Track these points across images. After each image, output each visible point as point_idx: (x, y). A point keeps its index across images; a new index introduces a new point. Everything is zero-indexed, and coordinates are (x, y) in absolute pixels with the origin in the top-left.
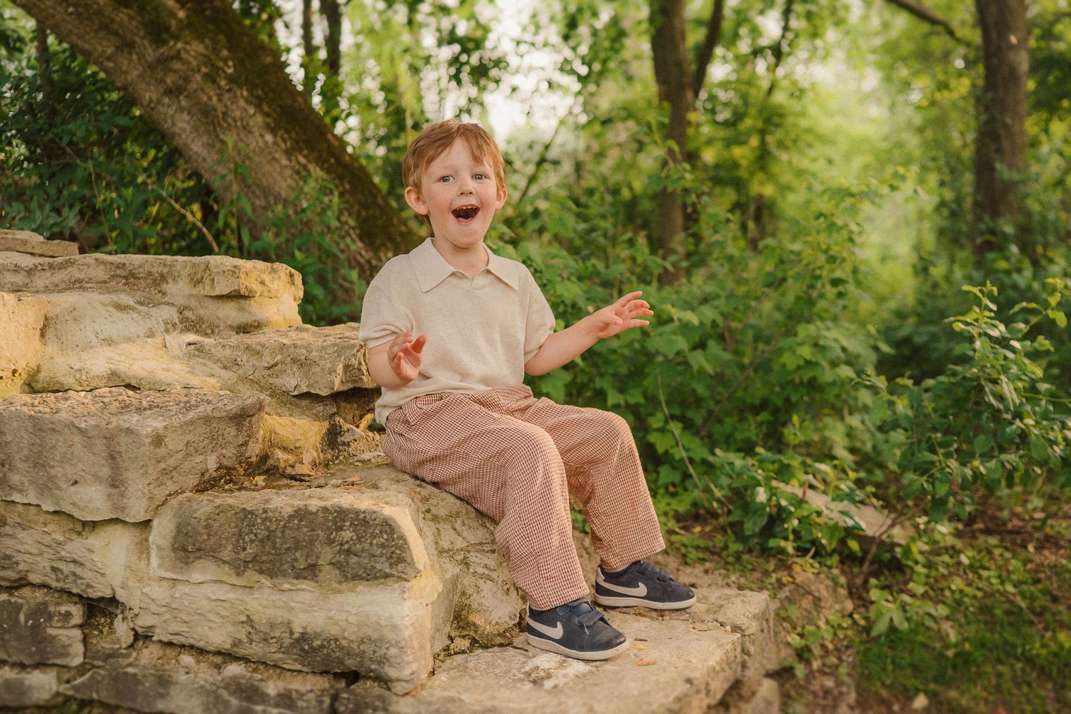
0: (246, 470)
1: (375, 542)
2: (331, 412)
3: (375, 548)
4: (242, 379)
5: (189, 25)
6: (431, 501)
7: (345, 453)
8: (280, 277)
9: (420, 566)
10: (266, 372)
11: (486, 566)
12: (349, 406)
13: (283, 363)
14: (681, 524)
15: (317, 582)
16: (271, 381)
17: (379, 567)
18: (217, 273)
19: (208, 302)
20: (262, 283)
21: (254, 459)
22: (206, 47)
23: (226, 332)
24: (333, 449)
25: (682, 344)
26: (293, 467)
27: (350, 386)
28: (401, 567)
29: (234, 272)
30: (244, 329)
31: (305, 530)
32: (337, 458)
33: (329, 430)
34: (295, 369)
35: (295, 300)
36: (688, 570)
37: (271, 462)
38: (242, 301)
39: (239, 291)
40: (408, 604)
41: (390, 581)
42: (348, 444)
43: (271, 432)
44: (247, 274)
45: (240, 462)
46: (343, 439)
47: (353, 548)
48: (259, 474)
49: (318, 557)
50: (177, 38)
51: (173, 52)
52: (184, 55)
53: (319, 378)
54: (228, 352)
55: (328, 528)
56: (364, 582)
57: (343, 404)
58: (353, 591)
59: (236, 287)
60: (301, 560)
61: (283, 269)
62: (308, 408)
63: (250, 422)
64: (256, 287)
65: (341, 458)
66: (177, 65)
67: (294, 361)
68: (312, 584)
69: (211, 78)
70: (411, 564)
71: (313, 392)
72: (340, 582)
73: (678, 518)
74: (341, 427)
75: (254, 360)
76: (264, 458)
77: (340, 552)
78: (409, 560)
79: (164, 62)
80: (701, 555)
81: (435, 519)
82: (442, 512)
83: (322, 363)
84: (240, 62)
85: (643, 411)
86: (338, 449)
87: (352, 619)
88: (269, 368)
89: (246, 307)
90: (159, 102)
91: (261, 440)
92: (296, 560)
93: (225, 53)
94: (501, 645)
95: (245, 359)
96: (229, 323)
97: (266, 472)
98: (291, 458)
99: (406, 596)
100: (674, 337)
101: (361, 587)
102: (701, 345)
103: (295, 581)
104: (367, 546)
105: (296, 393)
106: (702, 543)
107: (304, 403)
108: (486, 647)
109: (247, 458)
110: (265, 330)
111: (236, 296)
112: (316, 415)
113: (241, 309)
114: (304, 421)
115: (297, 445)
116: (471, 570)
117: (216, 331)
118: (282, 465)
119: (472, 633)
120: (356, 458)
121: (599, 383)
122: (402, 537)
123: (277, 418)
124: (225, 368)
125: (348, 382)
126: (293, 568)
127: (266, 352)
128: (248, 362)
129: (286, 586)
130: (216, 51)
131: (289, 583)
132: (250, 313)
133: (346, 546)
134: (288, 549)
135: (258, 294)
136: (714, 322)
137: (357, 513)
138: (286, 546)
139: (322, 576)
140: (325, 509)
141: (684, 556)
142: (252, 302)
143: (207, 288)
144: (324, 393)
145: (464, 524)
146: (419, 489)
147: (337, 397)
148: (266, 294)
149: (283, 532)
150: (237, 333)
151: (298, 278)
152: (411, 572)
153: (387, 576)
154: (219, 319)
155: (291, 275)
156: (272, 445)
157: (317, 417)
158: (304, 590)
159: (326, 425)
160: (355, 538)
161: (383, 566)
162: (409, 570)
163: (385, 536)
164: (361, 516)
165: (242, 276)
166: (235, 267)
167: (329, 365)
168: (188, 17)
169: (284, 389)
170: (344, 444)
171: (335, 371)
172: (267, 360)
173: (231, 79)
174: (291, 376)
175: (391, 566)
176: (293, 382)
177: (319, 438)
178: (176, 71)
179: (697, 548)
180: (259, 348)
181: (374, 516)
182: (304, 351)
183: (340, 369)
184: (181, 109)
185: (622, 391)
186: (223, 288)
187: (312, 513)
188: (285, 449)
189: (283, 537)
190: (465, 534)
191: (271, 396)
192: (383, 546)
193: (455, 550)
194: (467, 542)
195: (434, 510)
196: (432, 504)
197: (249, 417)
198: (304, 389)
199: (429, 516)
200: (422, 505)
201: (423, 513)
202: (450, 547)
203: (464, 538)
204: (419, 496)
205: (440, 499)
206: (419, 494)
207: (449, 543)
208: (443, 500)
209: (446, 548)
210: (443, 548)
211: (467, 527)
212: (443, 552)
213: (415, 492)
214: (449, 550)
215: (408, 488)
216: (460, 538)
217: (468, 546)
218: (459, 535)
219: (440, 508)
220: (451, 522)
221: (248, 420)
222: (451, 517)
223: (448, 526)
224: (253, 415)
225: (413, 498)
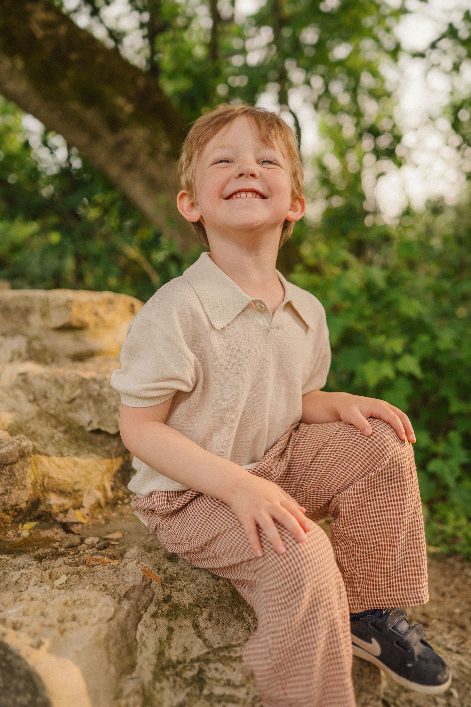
10: (67, 406)
11: (229, 683)
13: (80, 397)
16: (70, 415)
21: (23, 505)
23: (64, 360)
26: (66, 512)
30: (79, 357)
33: (122, 466)
34: (90, 405)
37: (42, 508)
39: (71, 323)
43: (44, 476)
53: (106, 416)
54: (44, 384)
59: (69, 318)
64: (89, 318)
67: (90, 396)
71: (103, 429)
75: (58, 394)
76: (36, 503)
81: (174, 612)
82: (186, 600)
88: (70, 403)
91: (29, 486)
95: (53, 391)
96: (66, 351)
105: (90, 429)
107: (100, 438)
109: (13, 506)
110: (97, 358)
112: (108, 452)
114: (91, 460)
115: (76, 488)
116: (206, 692)
117: (57, 359)
123: (56, 459)
127: (67, 386)
128: (54, 395)
132: (85, 342)
135: (92, 325)
142: (86, 333)
143: (48, 321)
145: (210, 618)
148: (101, 324)
150: (73, 361)
154: (59, 348)
155: (133, 305)
156: (45, 490)
157: (108, 455)
159: (119, 461)
169: (81, 424)
172: (68, 393)
174: (87, 411)
176: (88, 417)
177: (107, 477)
180: (62, 381)
182: (98, 386)
186: (57, 321)
190: (208, 634)
191: (65, 432)
193: (188, 660)
194: (208, 647)
195: (176, 597)
196: (176, 588)
197: (7, 465)
198: (95, 426)
199: (166, 607)
200: (161, 591)
201: (158, 604)
202: (181, 657)
203: (205, 641)
204: (162, 576)
205: (189, 579)
206: (164, 573)
207: (180, 650)
208: (193, 580)
209: (174, 659)
210: (170, 660)
211: (213, 622)
212: (168, 667)
213: (159, 570)
214: (179, 662)
215: (149, 566)
216: (200, 640)
217: (208, 653)
218: (199, 637)
219: (185, 593)
220: (194, 615)
221: (7, 468)
222: (197, 606)
223: (187, 622)
224: (14, 463)
225: (151, 582)
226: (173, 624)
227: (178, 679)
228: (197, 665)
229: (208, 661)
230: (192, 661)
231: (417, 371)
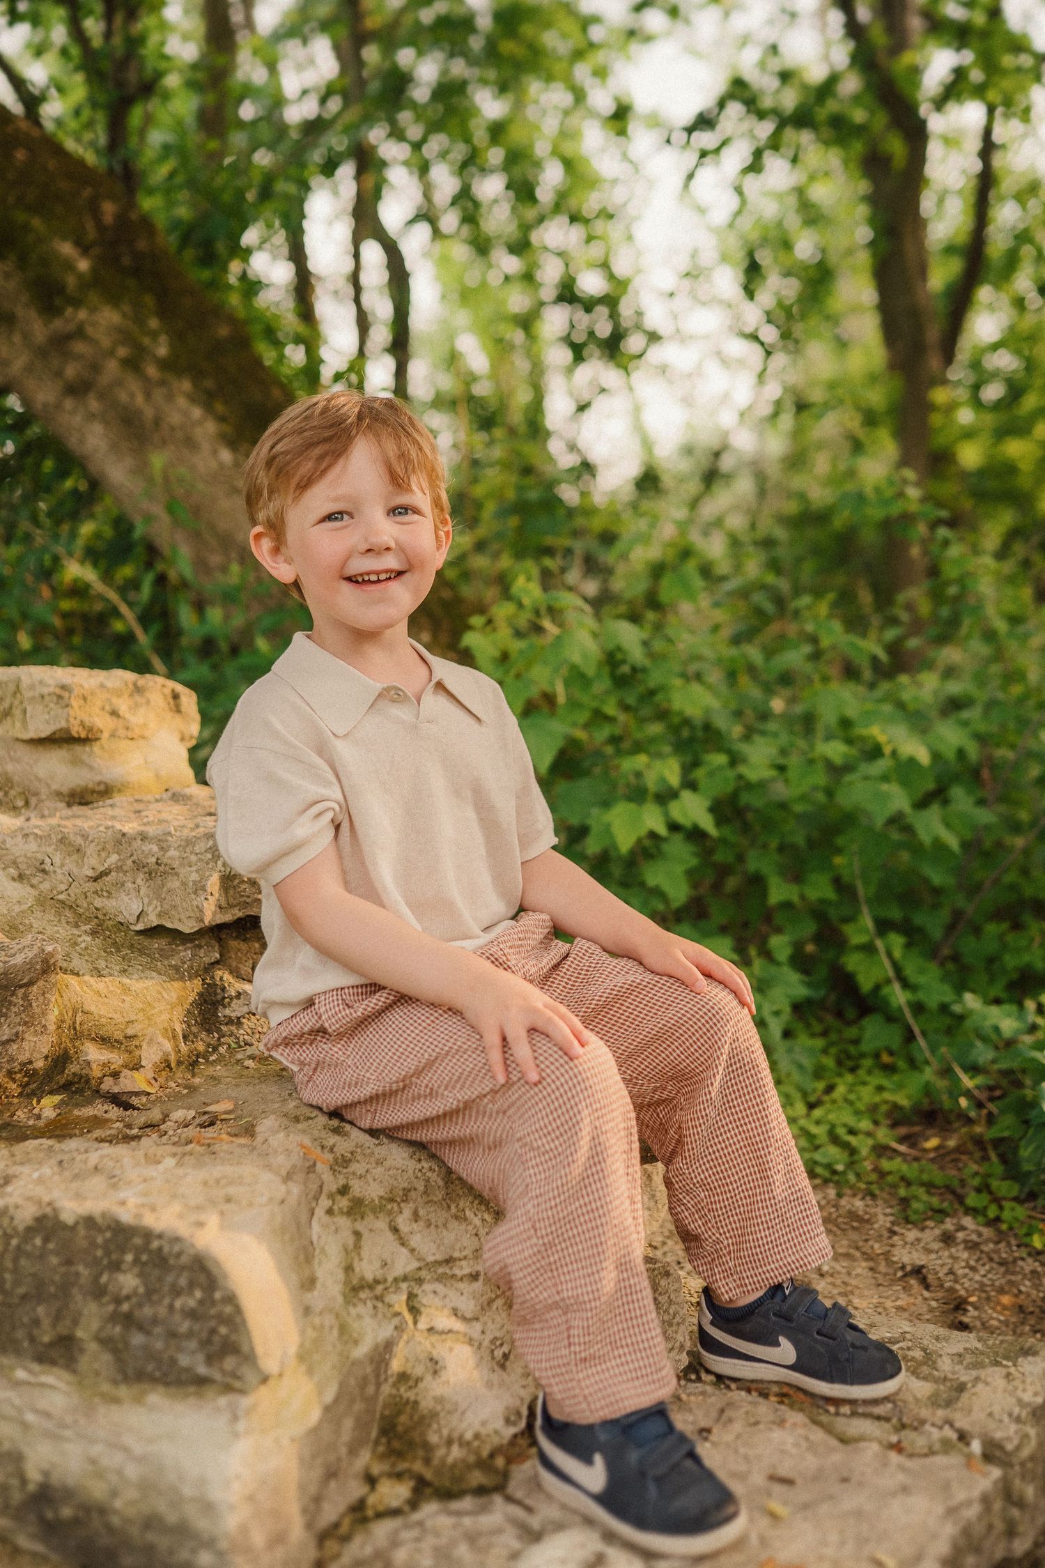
0: (24, 1086)
1: (178, 1304)
2: (207, 960)
3: (177, 1317)
4: (43, 902)
5: (95, 281)
6: (354, 1167)
7: (230, 1040)
8: (148, 702)
9: (269, 1364)
10: (91, 886)
11: (456, 1312)
12: (244, 946)
13: (119, 869)
14: (903, 1131)
15: (74, 1372)
16: (98, 902)
17: (184, 1361)
18: (33, 698)
19: (22, 752)
20: (114, 713)
21: (40, 1064)
22: (124, 315)
23: (50, 804)
24: (209, 1032)
25: (899, 799)
26: (115, 1075)
27: (238, 913)
28: (229, 1363)
29: (62, 695)
30: (81, 798)
31: (54, 1260)
32: (215, 1049)
33: (201, 995)
34: (139, 881)
35: (182, 739)
36: (912, 1235)
37: (73, 1068)
38: (78, 749)
39: (68, 730)
40: (243, 1447)
41: (210, 1392)
42: (238, 1022)
43: (75, 1010)
44: (85, 699)
45: (10, 1074)
46: (227, 1012)
47: (137, 1313)
48: (51, 1093)
49: (76, 1322)
50: (77, 303)
51: (71, 327)
52: (90, 330)
53: (177, 901)
54: (33, 846)
55: (96, 1261)
56: (161, 1389)
57: (233, 944)
58: (138, 1400)
59: (63, 724)
60: (46, 1322)
61: (158, 686)
62: (164, 955)
63: (25, 997)
64: (102, 722)
65: (222, 1050)
66: (79, 347)
67: (139, 866)
68: (66, 1376)
69: (133, 364)
70: (250, 1358)
71: (169, 925)
72: (115, 1382)
73: (897, 1117)
74: (223, 989)
75: (70, 865)
76: (60, 1060)
77: (114, 1318)
78: (245, 1349)
79: (60, 343)
80: (935, 1201)
81: (357, 1208)
82: (373, 1191)
83: (183, 871)
84: (178, 338)
85: (833, 913)
86: (219, 1031)
87: (132, 1472)
88: (95, 879)
89: (85, 757)
90: (58, 406)
91: (52, 1028)
92: (36, 1322)
93: (154, 323)
94: (481, 1491)
95: (57, 860)
96: (55, 787)
97: (66, 1087)
98: (116, 1058)
99: (241, 1426)
100: (885, 787)
101: (155, 1397)
102: (937, 796)
103: (36, 1367)
104: (162, 1311)
105: (140, 927)
106: (938, 1176)
107: (157, 944)
108: (447, 1494)
109: (24, 1064)
110: (117, 799)
111: (61, 740)
112: (177, 969)
113: (76, 762)
114: (149, 983)
115: (130, 1032)
116: (424, 1325)
117: (33, 801)
118: (96, 1072)
119: (418, 1467)
120: (250, 1051)
121: (754, 863)
122: (231, 1299)
123: (92, 981)
124: (21, 877)
125: (231, 906)
126: (32, 1339)
127: (91, 850)
128: (62, 865)
129: (21, 1374)
130: (140, 321)
131: (25, 1368)
132: (91, 768)
133: (125, 1307)
134: (24, 1297)
135: (105, 735)
136: (961, 753)
137: (148, 1235)
138: (21, 1290)
139: (84, 1362)
140: (89, 1221)
141: (905, 1202)
142: (96, 748)
143: (18, 725)
144: (188, 927)
145: (416, 1216)
146: (333, 1139)
147: (217, 932)
148: (122, 732)
149: (16, 1260)
150: (69, 805)
151: (189, 700)
152: (250, 1376)
153: (202, 1382)
154: (39, 780)
155: (176, 696)
156: (77, 1035)
157: (178, 973)
158: (51, 1387)
159: (197, 985)
160: (141, 1290)
161: (191, 1359)
162: (246, 1371)
163: (198, 1294)
164: (155, 1244)
165: (74, 703)
166: (63, 687)
167: (195, 877)
168: (94, 270)
169: (121, 919)
170: (230, 1021)
171: (204, 889)
172: (92, 862)
173: (165, 365)
174: (133, 894)
175: (210, 1360)
176: (136, 907)
177: (178, 1014)
178: (80, 357)
179: (929, 1186)
180: (79, 840)
181: (176, 1248)
182: (155, 848)
183: (213, 883)
184: (91, 417)
185: (796, 876)
186: (41, 726)
187: (65, 1227)
188: (105, 1041)
189: (15, 1270)
190: (417, 1239)
191: (94, 933)
192: (192, 1314)
193: (390, 1279)
194: (419, 1260)
195: (357, 1188)
196: (354, 1173)
197: (21, 987)
198: (153, 920)
199: (344, 1203)
200: (332, 1178)
201: (331, 1196)
202: (379, 1274)
203: (412, 1251)
204: (330, 1157)
205: (372, 1160)
206: (331, 1150)
207: (378, 1264)
208: (379, 1163)
209: (369, 1277)
210: (362, 1279)
211: (421, 1223)
212: (362, 1287)
213: (323, 1147)
214: (377, 1282)
215: (307, 1141)
216: (404, 1251)
217: (420, 1269)
218: (403, 1244)
219: (371, 1180)
220: (390, 1213)
221: (21, 992)
222: (392, 1200)
223: (382, 1224)
224: (31, 983)
225: (314, 1164)
226: (359, 1226)
227: (380, 1305)
228: (404, 1286)
229: (420, 1281)
230: (396, 1280)
231: (707, 823)
